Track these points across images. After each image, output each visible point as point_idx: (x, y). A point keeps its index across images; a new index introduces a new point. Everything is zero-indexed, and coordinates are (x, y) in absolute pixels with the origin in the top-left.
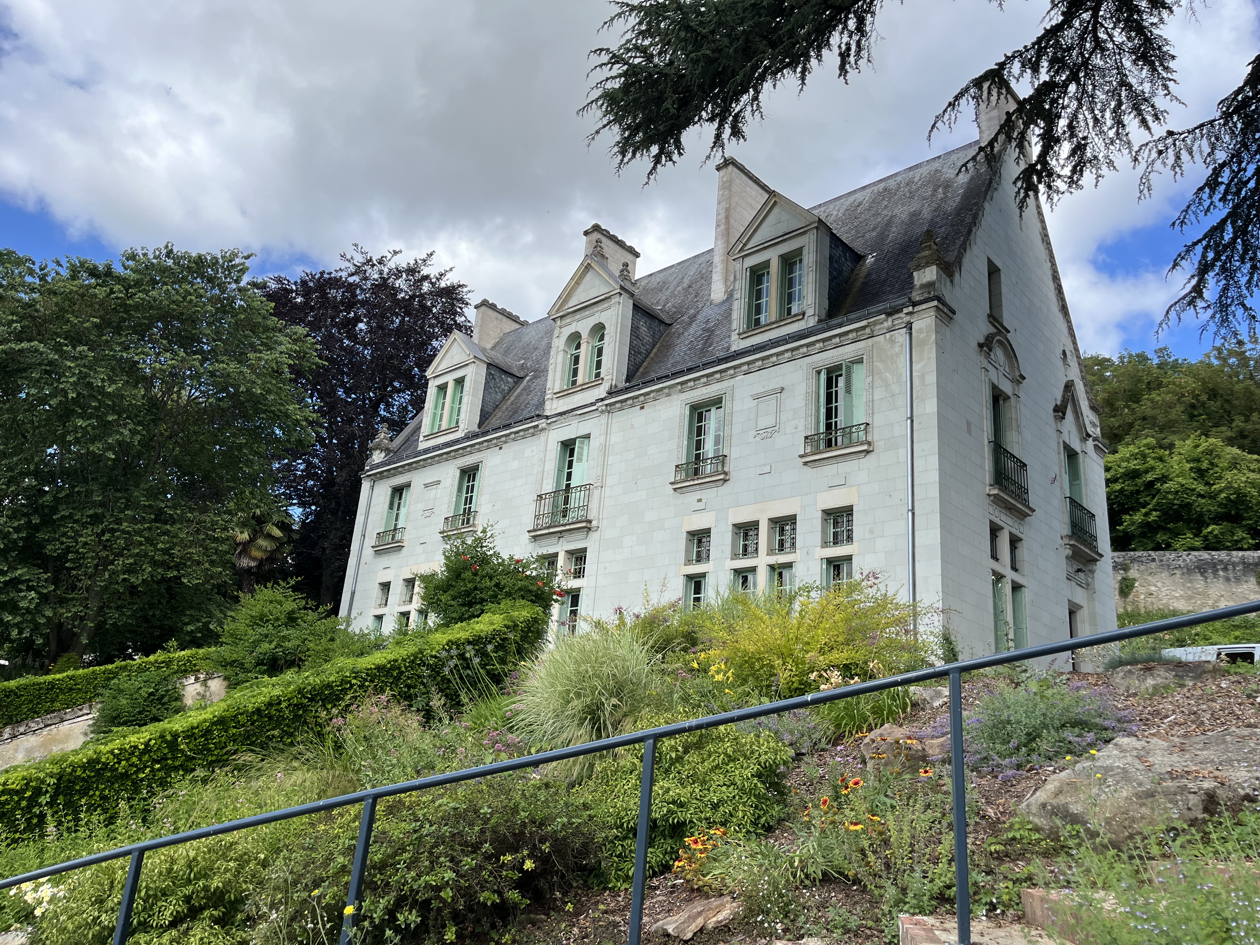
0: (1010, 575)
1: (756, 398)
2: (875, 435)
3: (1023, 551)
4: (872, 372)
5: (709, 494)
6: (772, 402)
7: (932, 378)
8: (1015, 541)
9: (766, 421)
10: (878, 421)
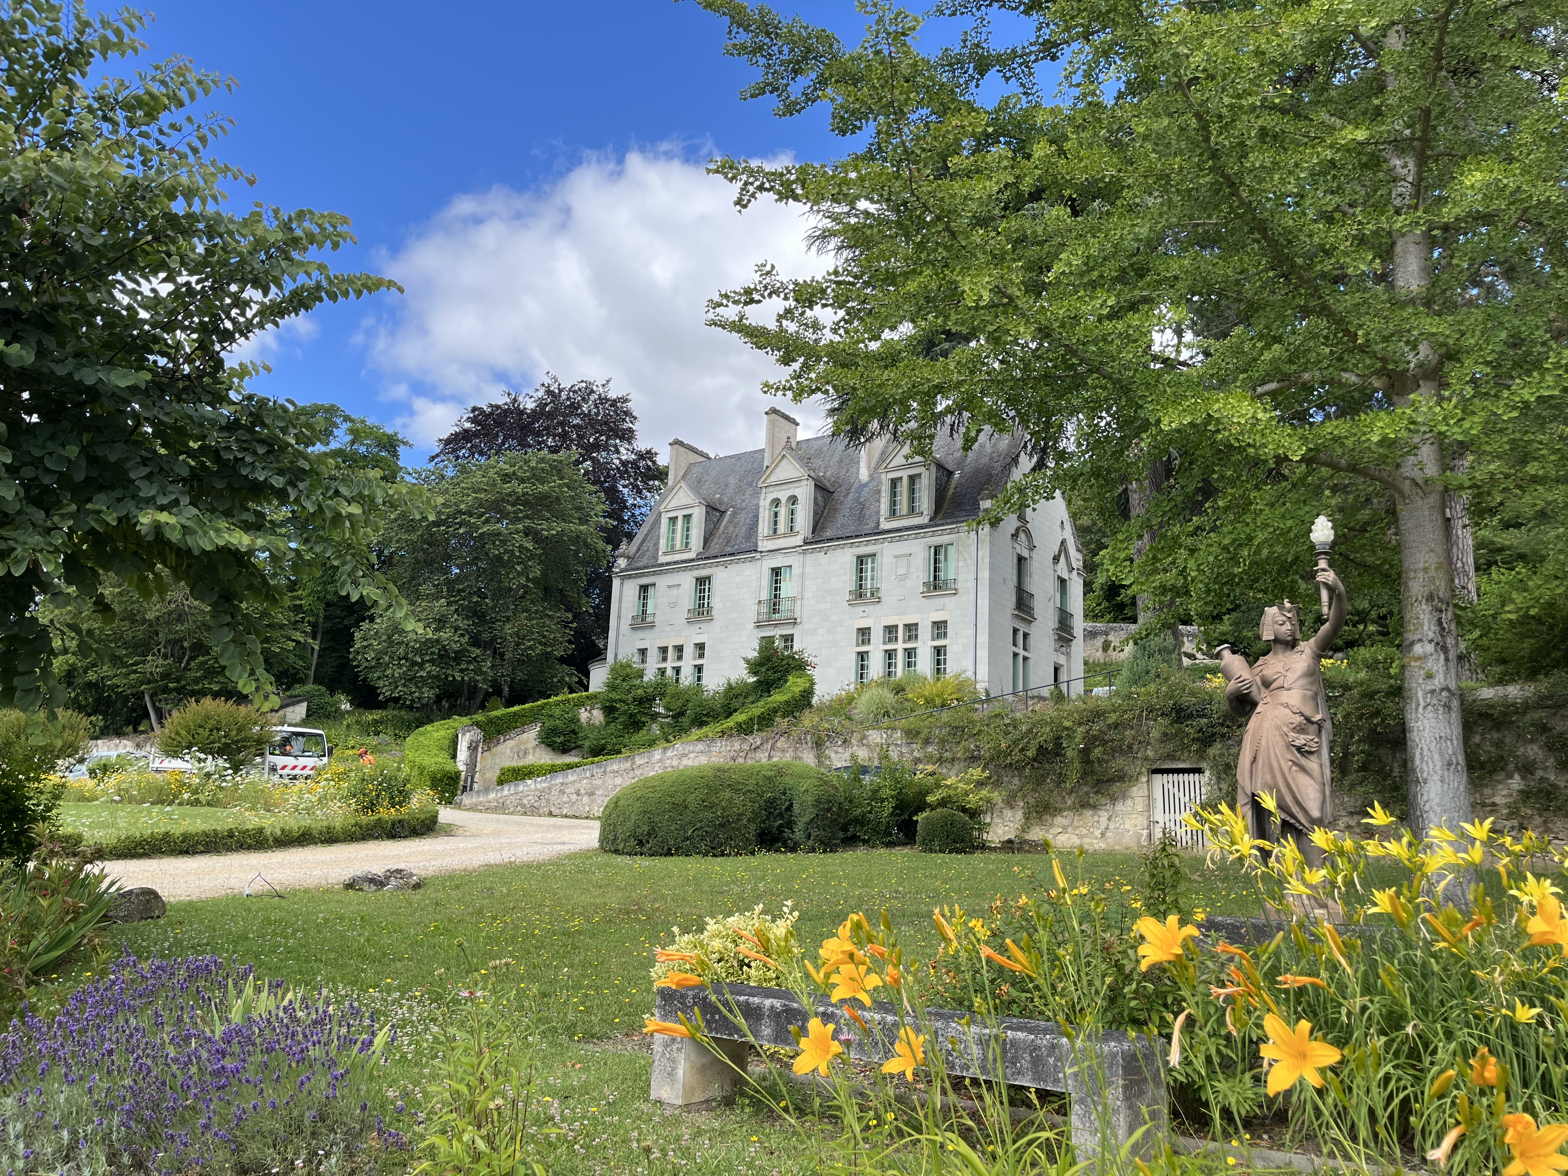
0: (1022, 653)
1: (896, 557)
2: (959, 585)
3: (1032, 640)
4: (958, 552)
5: (869, 609)
6: (904, 561)
7: (987, 560)
8: (1026, 635)
9: (901, 571)
10: (960, 578)
